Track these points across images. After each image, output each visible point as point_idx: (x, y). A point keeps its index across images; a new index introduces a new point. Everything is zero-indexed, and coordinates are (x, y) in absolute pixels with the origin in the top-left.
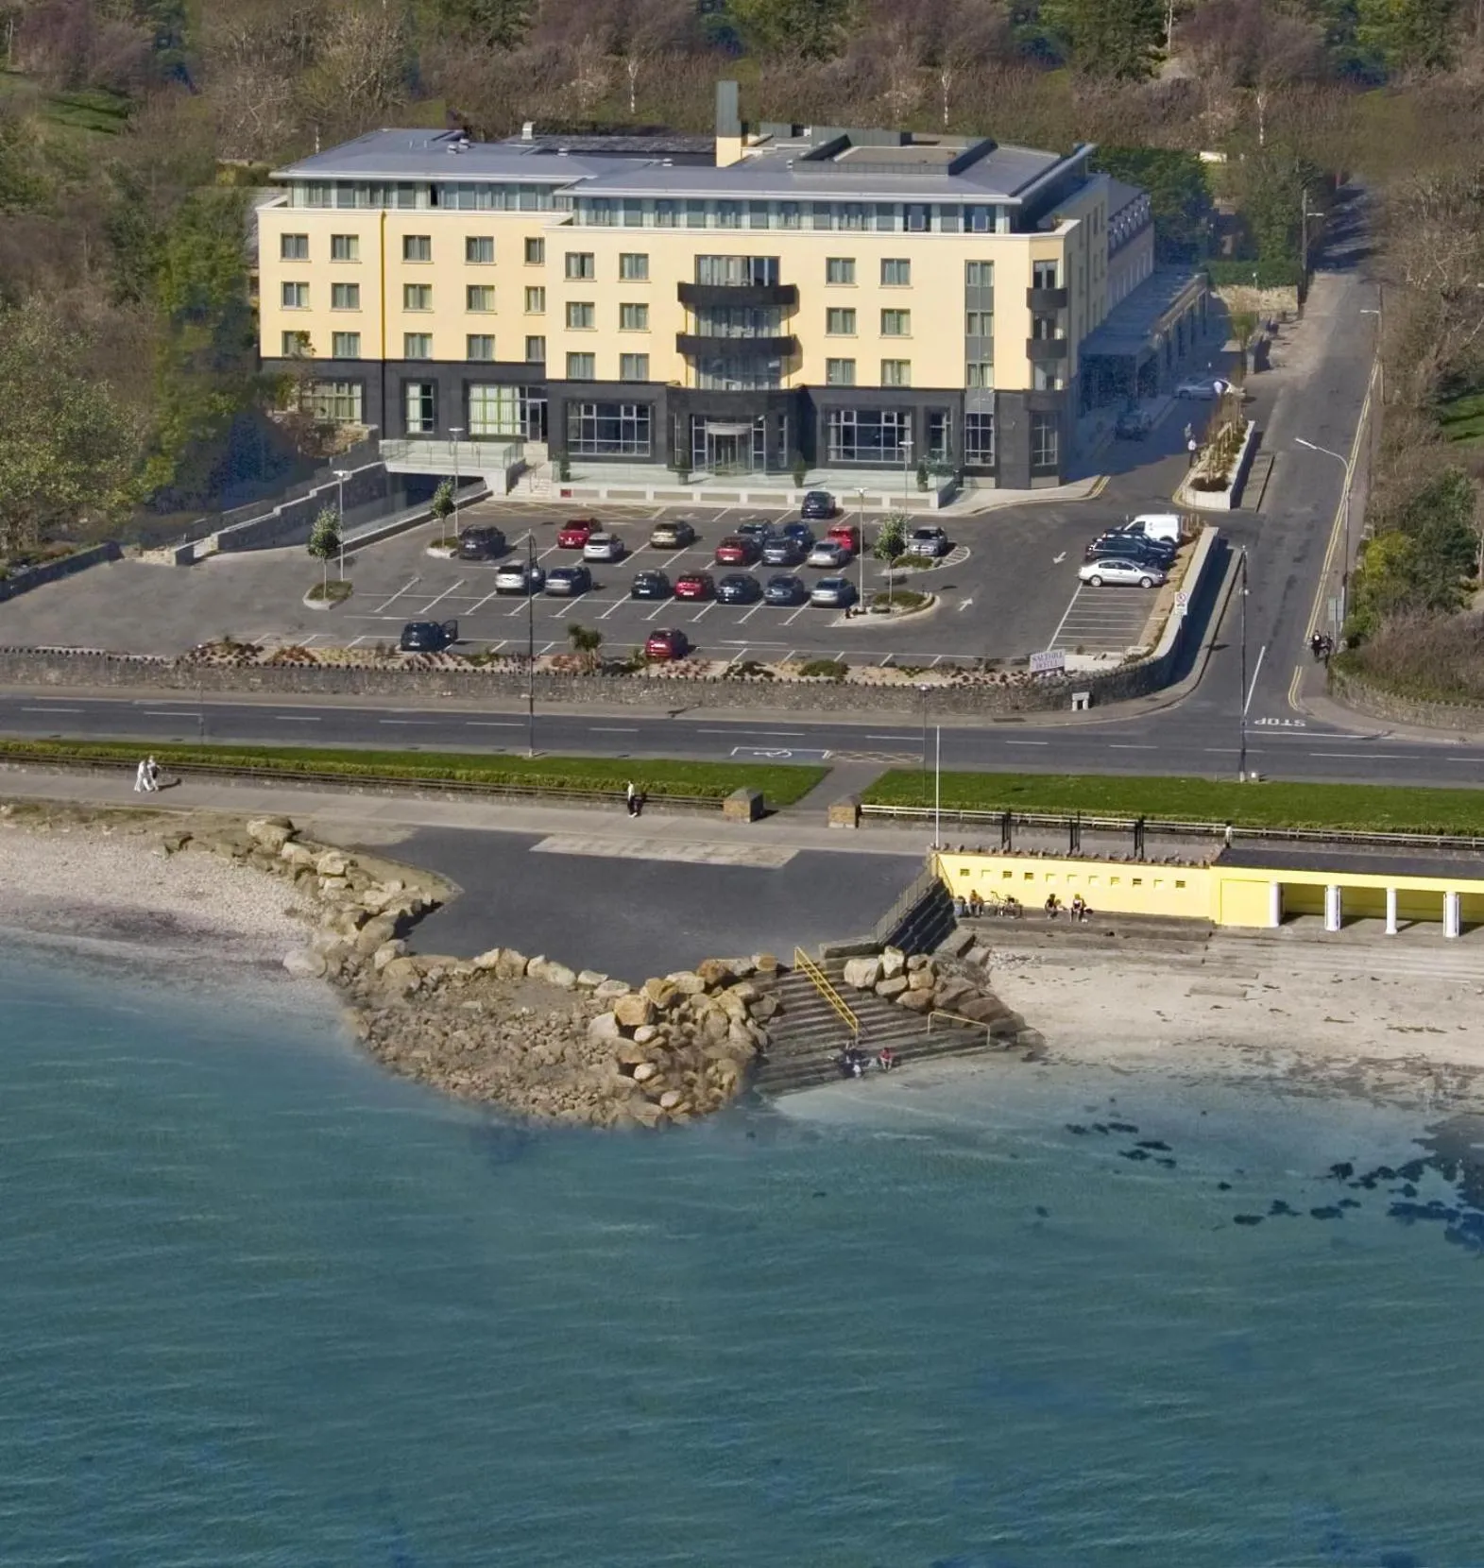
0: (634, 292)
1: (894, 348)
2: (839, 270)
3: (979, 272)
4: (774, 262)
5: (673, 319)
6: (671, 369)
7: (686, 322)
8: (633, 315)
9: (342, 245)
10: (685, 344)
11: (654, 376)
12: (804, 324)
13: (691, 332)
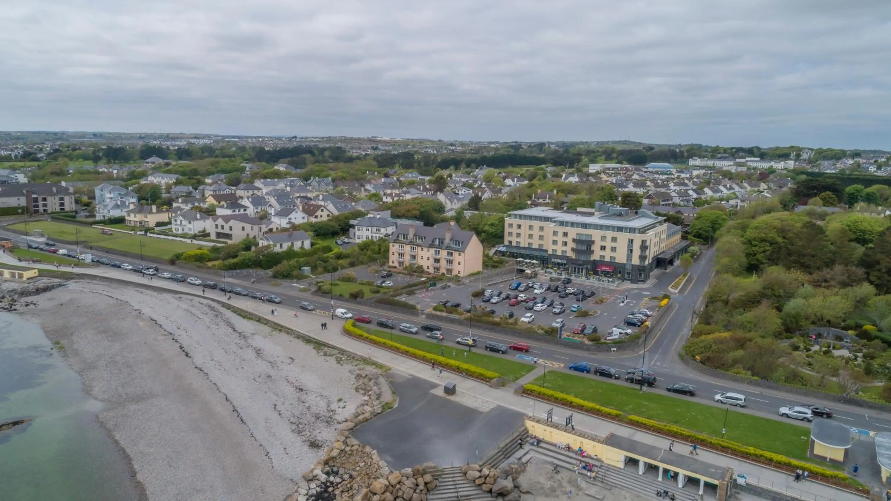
0: (565, 239)
1: (613, 254)
2: (603, 238)
3: (631, 241)
4: (591, 235)
5: (571, 245)
6: (570, 254)
7: (574, 246)
8: (565, 244)
9: (519, 226)
10: (573, 250)
11: (567, 255)
12: (596, 248)
13: (575, 247)
